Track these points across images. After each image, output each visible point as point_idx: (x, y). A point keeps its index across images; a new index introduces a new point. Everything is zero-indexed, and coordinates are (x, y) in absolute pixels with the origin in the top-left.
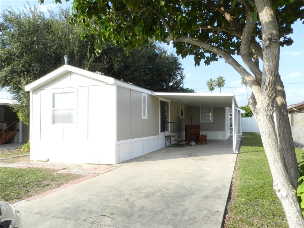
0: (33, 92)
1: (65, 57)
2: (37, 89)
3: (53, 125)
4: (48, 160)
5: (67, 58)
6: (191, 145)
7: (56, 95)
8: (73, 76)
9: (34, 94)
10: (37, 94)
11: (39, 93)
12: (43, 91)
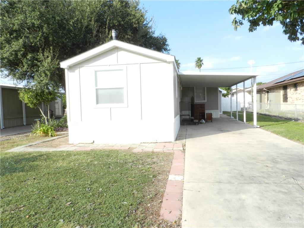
0: (68, 69)
1: (113, 32)
2: (74, 66)
3: (98, 105)
4: (94, 142)
5: (115, 32)
6: (202, 123)
7: (98, 73)
8: (121, 53)
9: (70, 72)
10: (74, 72)
11: (77, 71)
12: (81, 69)
